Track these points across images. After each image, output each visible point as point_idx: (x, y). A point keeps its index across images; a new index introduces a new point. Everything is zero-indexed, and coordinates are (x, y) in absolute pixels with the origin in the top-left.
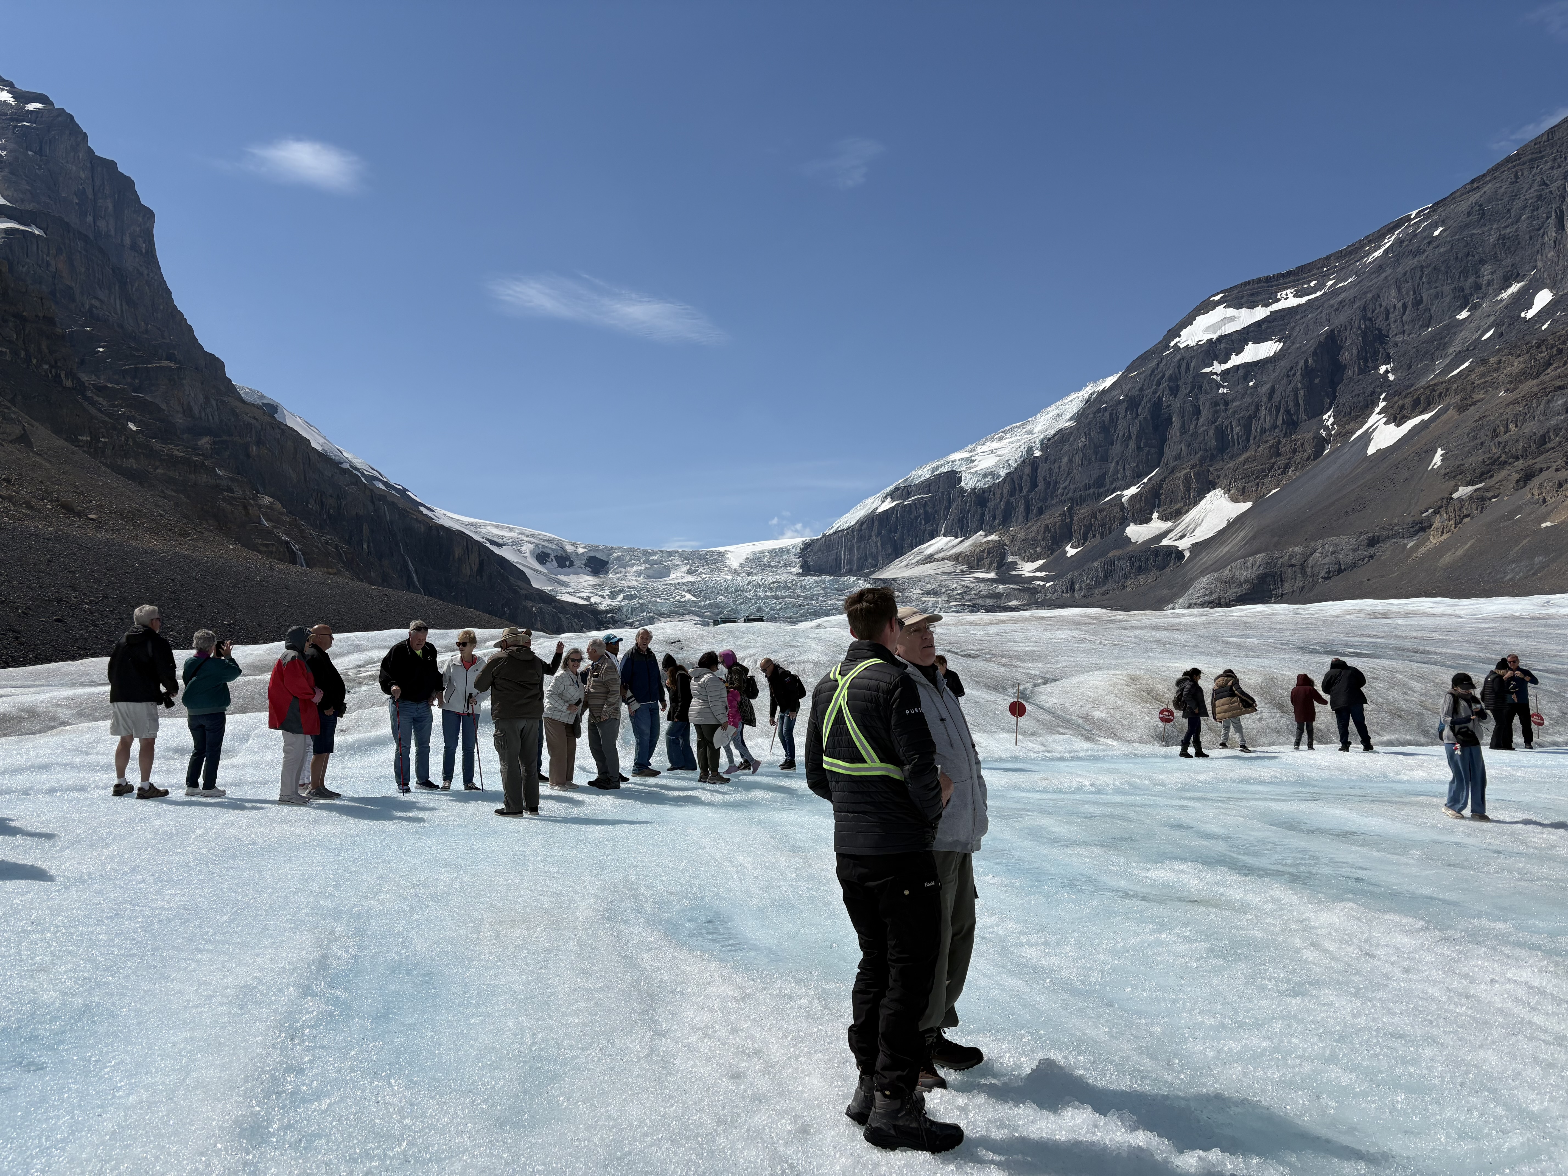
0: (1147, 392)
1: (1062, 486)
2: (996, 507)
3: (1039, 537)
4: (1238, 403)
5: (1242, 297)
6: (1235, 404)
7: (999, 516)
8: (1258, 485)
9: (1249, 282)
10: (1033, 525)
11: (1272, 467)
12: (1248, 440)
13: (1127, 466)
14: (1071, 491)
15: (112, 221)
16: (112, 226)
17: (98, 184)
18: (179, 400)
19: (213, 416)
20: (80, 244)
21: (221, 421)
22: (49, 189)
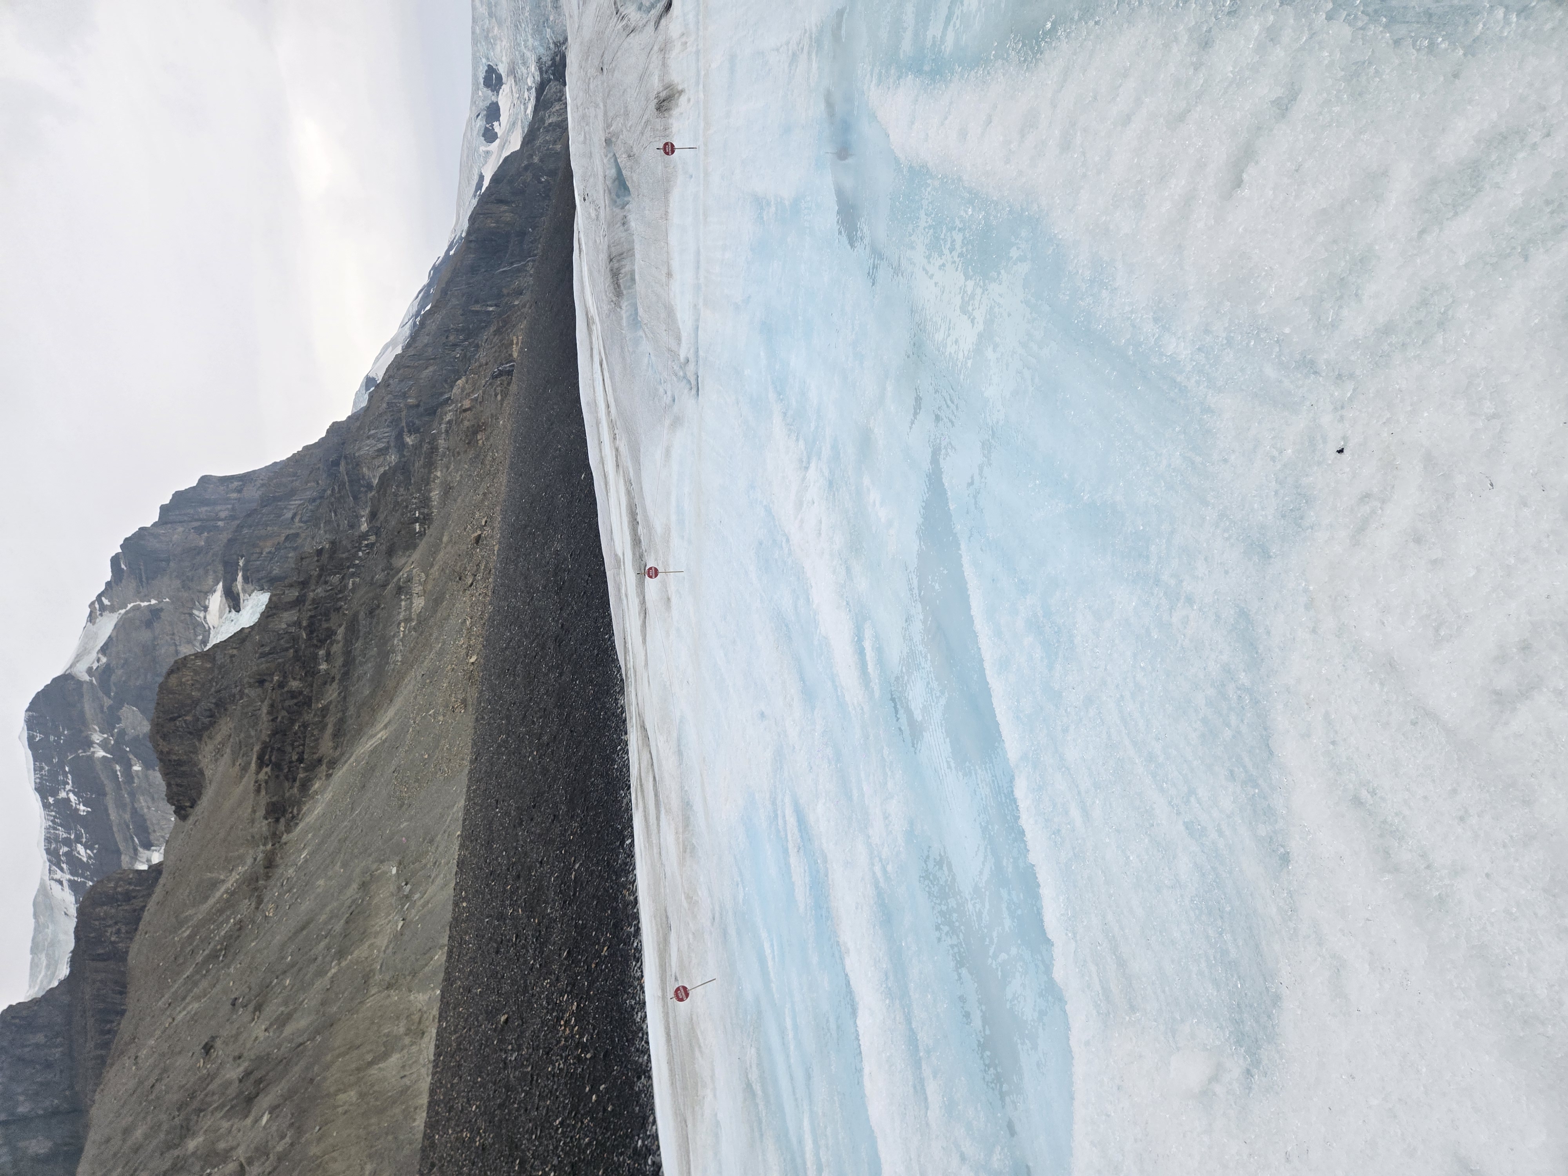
15: (219, 508)
16: (224, 507)
17: (186, 518)
18: (373, 458)
19: (386, 433)
20: (245, 531)
21: (388, 426)
22: (199, 553)
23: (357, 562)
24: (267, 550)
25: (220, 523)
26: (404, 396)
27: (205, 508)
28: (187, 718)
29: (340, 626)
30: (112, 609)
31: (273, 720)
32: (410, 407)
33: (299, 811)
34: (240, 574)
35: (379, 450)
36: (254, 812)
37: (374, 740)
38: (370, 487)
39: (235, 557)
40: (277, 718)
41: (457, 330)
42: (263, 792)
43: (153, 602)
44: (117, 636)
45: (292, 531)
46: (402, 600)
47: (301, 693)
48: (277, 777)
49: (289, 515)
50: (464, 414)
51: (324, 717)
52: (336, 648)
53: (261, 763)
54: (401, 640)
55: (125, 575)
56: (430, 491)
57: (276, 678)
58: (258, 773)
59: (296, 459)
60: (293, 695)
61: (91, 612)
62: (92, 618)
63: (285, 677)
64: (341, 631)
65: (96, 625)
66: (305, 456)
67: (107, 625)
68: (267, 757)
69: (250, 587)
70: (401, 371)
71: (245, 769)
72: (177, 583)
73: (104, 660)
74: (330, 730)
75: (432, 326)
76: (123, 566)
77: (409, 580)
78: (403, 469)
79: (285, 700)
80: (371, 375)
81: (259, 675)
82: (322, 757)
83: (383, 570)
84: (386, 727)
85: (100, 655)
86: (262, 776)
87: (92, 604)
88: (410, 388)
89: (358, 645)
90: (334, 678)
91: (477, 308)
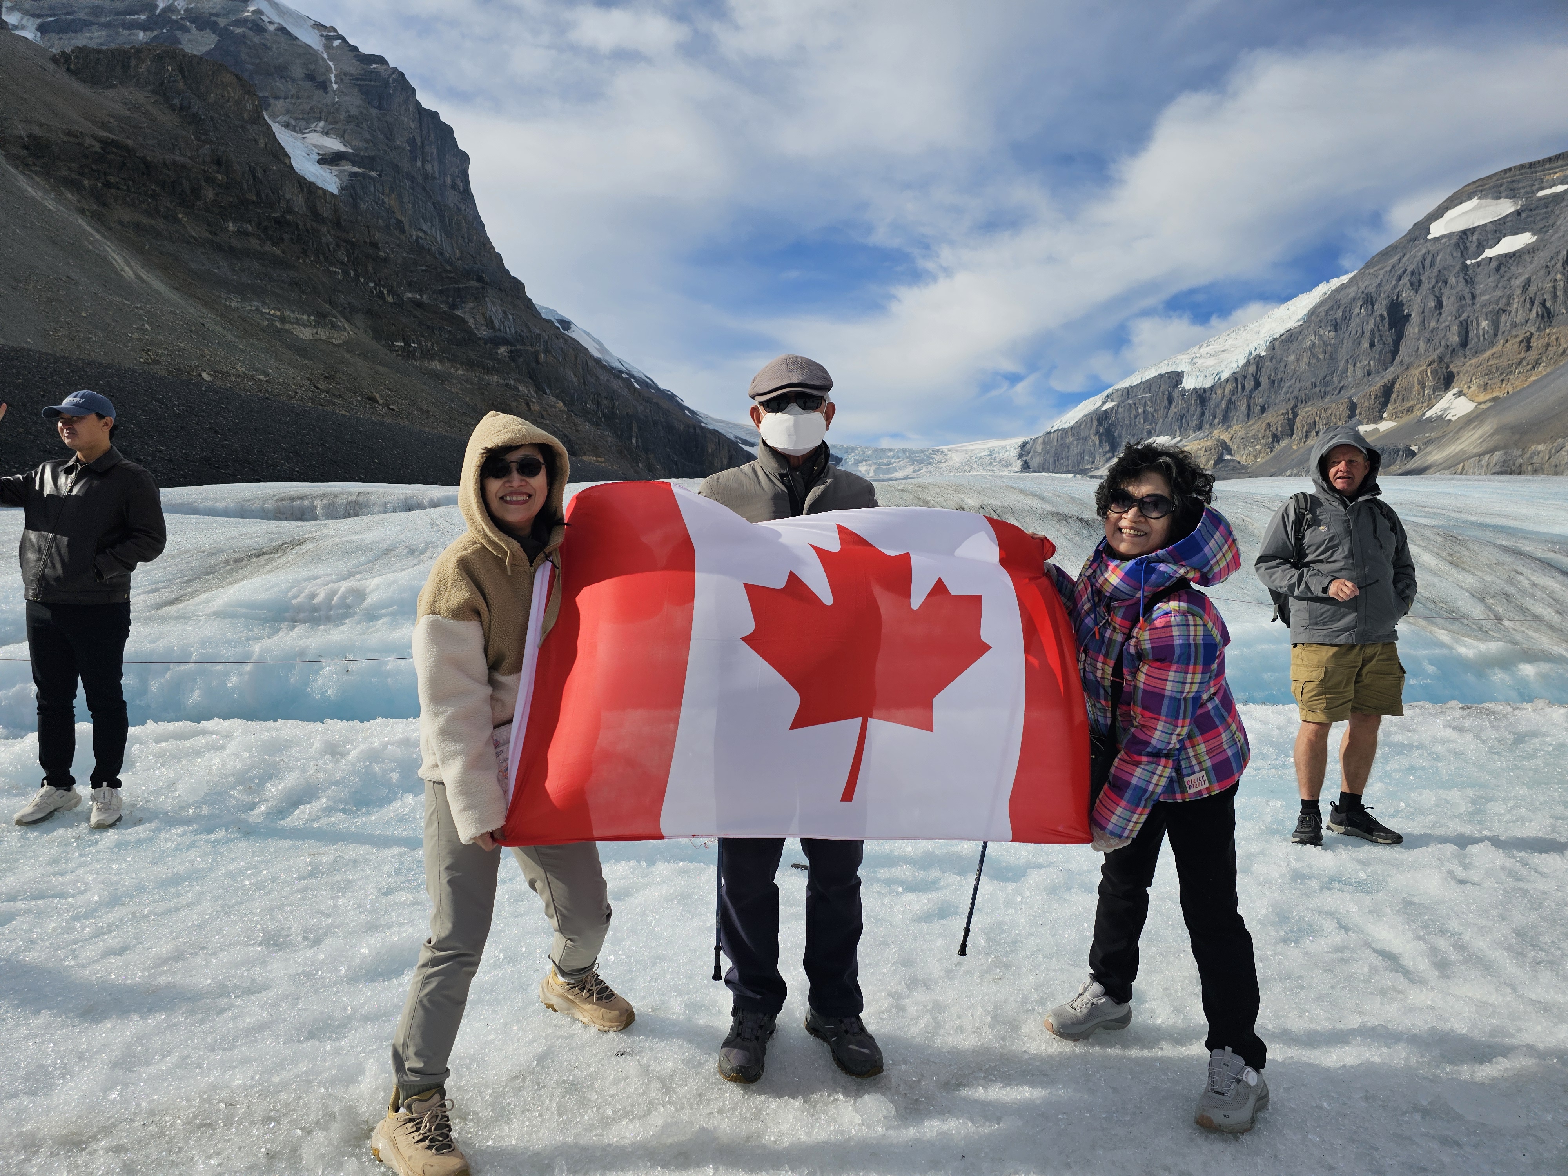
0: (1385, 288)
1: (1287, 384)
2: (1217, 405)
3: (1260, 436)
4: (1487, 297)
5: (1502, 185)
6: (1483, 298)
7: (1220, 416)
8: (1502, 381)
9: (1510, 169)
10: (1253, 424)
11: (1520, 363)
12: (1496, 335)
13: (1358, 364)
14: (1297, 390)
15: (436, 164)
16: (436, 169)
17: (425, 132)
18: (483, 314)
19: (510, 329)
20: (408, 183)
21: (516, 332)
22: (387, 138)
23: (362, 280)
24: (386, 200)
25: (419, 163)
26: (547, 351)
27: (435, 151)
28: (181, 84)
29: (284, 252)
30: (328, 47)
31: (165, 164)
32: (536, 355)
33: (36, 173)
34: (360, 170)
35: (492, 322)
36: (41, 125)
37: (122, 264)
38: (453, 307)
39: (379, 168)
40: (168, 169)
41: (613, 407)
42: (66, 139)
43: (335, 86)
44: (297, 45)
45: (407, 227)
46: (309, 316)
47: (198, 198)
48: (85, 157)
49: (425, 227)
51: (166, 218)
52: (254, 243)
53: (105, 143)
54: (257, 310)
55: (365, 66)
56: (441, 362)
57: (220, 177)
58: (94, 137)
59: (486, 244)
60: (196, 191)
61: (326, 27)
62: (318, 26)
63: (220, 186)
64: (277, 251)
65: (311, 29)
66: (490, 253)
67: (312, 40)
68: (115, 150)
69: (346, 178)
70: (571, 351)
71: (104, 126)
72: (354, 112)
73: (272, 28)
74: (144, 220)
75: (616, 385)
76: (374, 66)
77: (334, 327)
78: (469, 340)
79: (190, 181)
80: (572, 326)
81: (228, 162)
82: (108, 207)
83: (349, 304)
84: (139, 277)
85: (276, 25)
86: (89, 141)
87: (335, 30)
88: (554, 357)
89: (256, 265)
90: (216, 234)
91: (635, 428)
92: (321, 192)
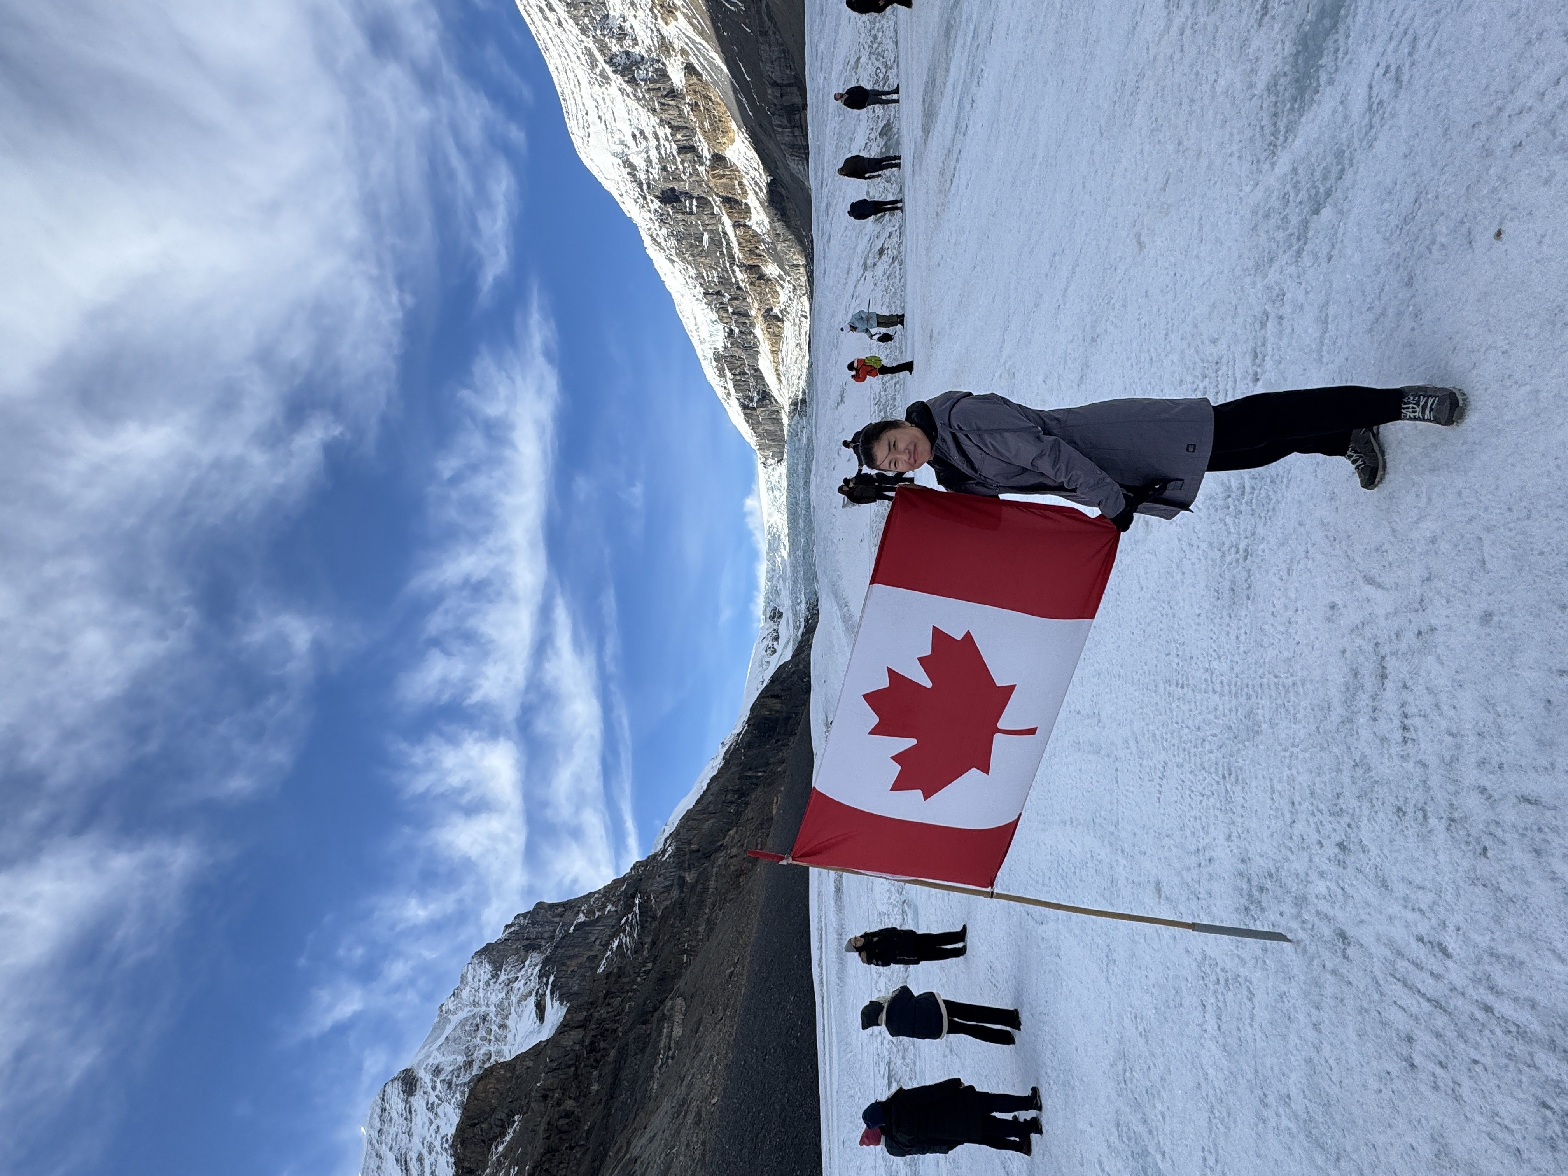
2: (737, 322)
8: (720, 121)
10: (750, 295)
11: (707, 110)
12: (687, 128)
13: (707, 222)
18: (661, 894)
23: (635, 987)
24: (572, 969)
26: (689, 843)
28: (483, 1126)
29: (614, 1047)
31: (547, 1138)
32: (692, 852)
34: (550, 989)
35: (666, 887)
38: (654, 918)
40: (550, 1136)
41: (734, 791)
45: (592, 953)
46: (664, 1028)
47: (573, 1112)
49: (593, 939)
50: (732, 860)
52: (607, 1069)
56: (699, 926)
57: (556, 1095)
60: (568, 1114)
63: (563, 1095)
64: (613, 1053)
69: (555, 1000)
77: (672, 1009)
78: (681, 904)
79: (559, 1119)
81: (545, 1090)
88: (694, 837)
89: (626, 1068)
90: (601, 1099)
91: (750, 774)
92: (568, 1017)
